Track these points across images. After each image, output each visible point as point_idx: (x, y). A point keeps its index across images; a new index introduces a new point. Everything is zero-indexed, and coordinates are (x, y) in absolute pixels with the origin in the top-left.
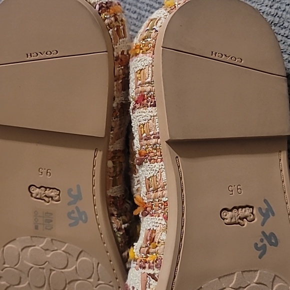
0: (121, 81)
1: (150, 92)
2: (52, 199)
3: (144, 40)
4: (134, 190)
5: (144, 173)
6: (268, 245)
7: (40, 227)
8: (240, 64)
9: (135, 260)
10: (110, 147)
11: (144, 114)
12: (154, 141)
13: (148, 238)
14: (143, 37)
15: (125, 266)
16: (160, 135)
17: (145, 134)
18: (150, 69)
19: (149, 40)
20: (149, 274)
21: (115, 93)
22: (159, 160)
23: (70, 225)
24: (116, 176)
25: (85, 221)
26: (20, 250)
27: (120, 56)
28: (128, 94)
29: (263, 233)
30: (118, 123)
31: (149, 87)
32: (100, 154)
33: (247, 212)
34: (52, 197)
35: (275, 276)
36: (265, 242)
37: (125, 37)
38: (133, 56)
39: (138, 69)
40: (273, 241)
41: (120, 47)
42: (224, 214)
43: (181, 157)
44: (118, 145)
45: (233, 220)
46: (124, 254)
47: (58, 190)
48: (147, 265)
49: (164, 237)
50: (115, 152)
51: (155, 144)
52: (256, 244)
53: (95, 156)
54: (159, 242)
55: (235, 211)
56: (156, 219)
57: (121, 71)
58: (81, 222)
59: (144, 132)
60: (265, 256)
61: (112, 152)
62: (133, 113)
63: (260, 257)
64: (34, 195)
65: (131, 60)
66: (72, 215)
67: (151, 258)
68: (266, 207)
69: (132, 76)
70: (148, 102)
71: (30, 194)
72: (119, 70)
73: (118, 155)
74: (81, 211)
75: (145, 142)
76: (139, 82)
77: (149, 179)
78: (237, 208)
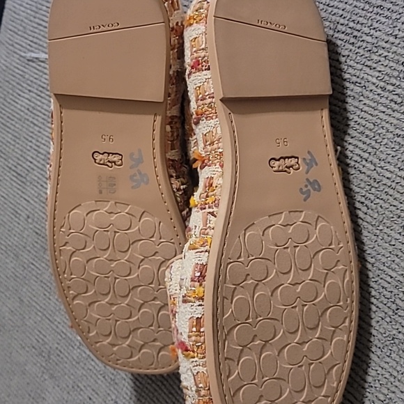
0: (176, 50)
1: (204, 57)
2: (115, 164)
3: (197, 11)
4: (191, 152)
5: (201, 130)
6: (312, 190)
7: (104, 191)
8: (284, 30)
9: (196, 206)
10: (168, 112)
11: (200, 78)
12: (209, 100)
13: (207, 185)
14: (196, 8)
15: (185, 224)
16: (214, 95)
17: (201, 96)
18: (204, 37)
19: (202, 10)
20: (209, 213)
21: (171, 61)
22: (214, 117)
23: (132, 187)
24: (173, 140)
25: (147, 183)
26: (85, 215)
27: (175, 27)
28: (184, 62)
29: (308, 180)
30: (175, 89)
31: (203, 53)
32: (159, 118)
33: (293, 161)
34: (115, 162)
35: (319, 217)
36: (309, 187)
37: (178, 9)
38: (187, 27)
39: (193, 37)
40: (316, 187)
41: (175, 19)
42: (272, 162)
43: (233, 113)
44: (175, 111)
45: (281, 168)
46: (183, 213)
47: (120, 155)
48: (207, 206)
49: (221, 181)
50: (172, 117)
51: (210, 104)
52: (301, 189)
53: (155, 121)
54: (216, 187)
55: (282, 160)
56: (213, 168)
57: (176, 41)
58: (142, 184)
59: (200, 94)
60: (309, 199)
61: (170, 117)
62: (189, 78)
63: (305, 200)
64: (97, 161)
65: (185, 30)
66: (135, 178)
67: (210, 200)
68: (310, 158)
69: (187, 45)
70: (203, 66)
71: (93, 160)
72: (174, 40)
73: (175, 120)
74: (143, 173)
75: (202, 102)
76: (194, 49)
77: (205, 135)
78: (284, 158)
